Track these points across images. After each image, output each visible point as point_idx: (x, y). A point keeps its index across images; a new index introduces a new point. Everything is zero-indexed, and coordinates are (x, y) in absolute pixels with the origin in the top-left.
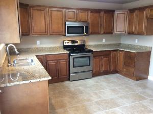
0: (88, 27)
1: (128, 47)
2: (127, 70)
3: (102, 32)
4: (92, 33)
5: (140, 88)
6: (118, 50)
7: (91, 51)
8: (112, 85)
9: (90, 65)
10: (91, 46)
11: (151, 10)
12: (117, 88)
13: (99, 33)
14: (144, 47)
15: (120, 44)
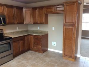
0: (5, 19)
1: (33, 32)
2: (37, 47)
3: (16, 23)
4: (9, 24)
5: (48, 58)
6: (29, 35)
7: (11, 38)
8: (30, 60)
9: (10, 49)
10: (8, 33)
11: (47, 9)
12: (34, 62)
13: (14, 23)
14: (44, 31)
15: (28, 30)
